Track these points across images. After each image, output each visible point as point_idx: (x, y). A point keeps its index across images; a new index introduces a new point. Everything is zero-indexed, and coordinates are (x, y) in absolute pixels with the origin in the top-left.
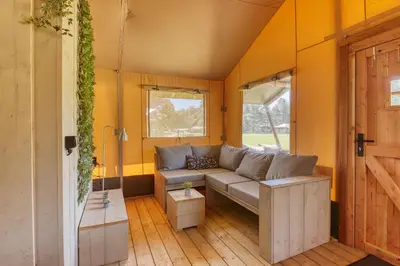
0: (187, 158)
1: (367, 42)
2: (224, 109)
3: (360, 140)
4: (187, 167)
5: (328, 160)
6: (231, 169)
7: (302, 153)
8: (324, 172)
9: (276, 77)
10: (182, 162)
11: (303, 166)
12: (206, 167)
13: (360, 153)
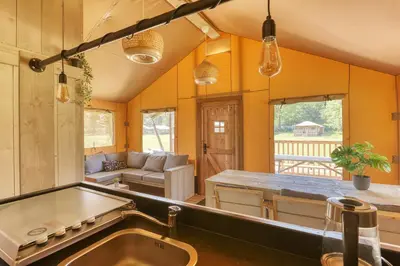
0: (104, 163)
1: (209, 104)
2: (127, 124)
3: (205, 147)
4: (104, 170)
5: (193, 157)
6: (138, 168)
7: (180, 154)
8: (191, 162)
9: (166, 110)
10: (100, 167)
11: (182, 161)
12: (119, 169)
13: (205, 153)
